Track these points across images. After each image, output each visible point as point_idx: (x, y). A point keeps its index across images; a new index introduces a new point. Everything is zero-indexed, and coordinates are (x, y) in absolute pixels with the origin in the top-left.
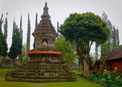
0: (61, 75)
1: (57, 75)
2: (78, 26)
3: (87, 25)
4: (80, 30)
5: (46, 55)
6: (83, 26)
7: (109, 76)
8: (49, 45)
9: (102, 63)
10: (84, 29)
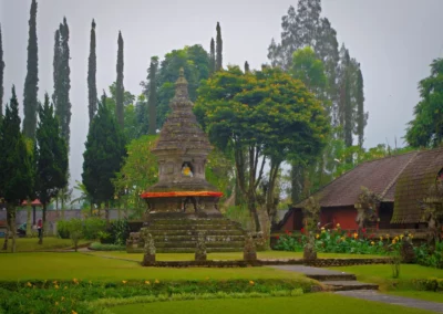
0: (235, 240)
1: (228, 239)
2: (253, 121)
3: (277, 120)
4: (259, 132)
5: (197, 199)
6: (264, 121)
7: (328, 238)
8: (197, 175)
9: (310, 215)
10: (269, 130)
